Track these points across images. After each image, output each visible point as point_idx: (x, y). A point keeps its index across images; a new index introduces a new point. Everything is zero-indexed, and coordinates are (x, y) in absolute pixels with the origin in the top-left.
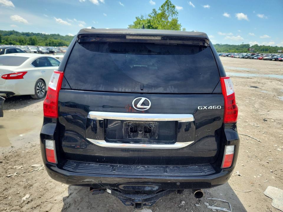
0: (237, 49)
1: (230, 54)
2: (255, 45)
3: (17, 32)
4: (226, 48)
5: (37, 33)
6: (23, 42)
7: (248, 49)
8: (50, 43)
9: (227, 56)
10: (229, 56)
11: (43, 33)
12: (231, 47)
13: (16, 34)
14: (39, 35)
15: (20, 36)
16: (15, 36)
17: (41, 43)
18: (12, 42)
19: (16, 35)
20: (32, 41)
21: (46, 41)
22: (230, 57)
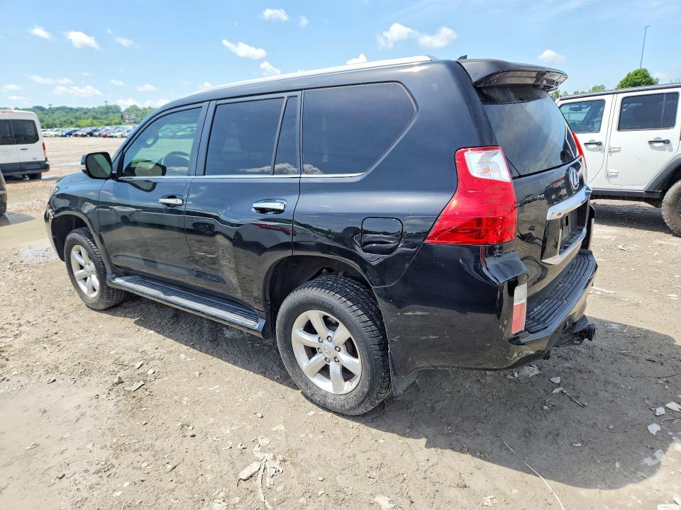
0: (95, 118)
1: (95, 131)
2: (132, 107)
4: (63, 116)
7: (122, 117)
9: (91, 134)
10: (96, 133)
12: (78, 113)
22: (100, 135)
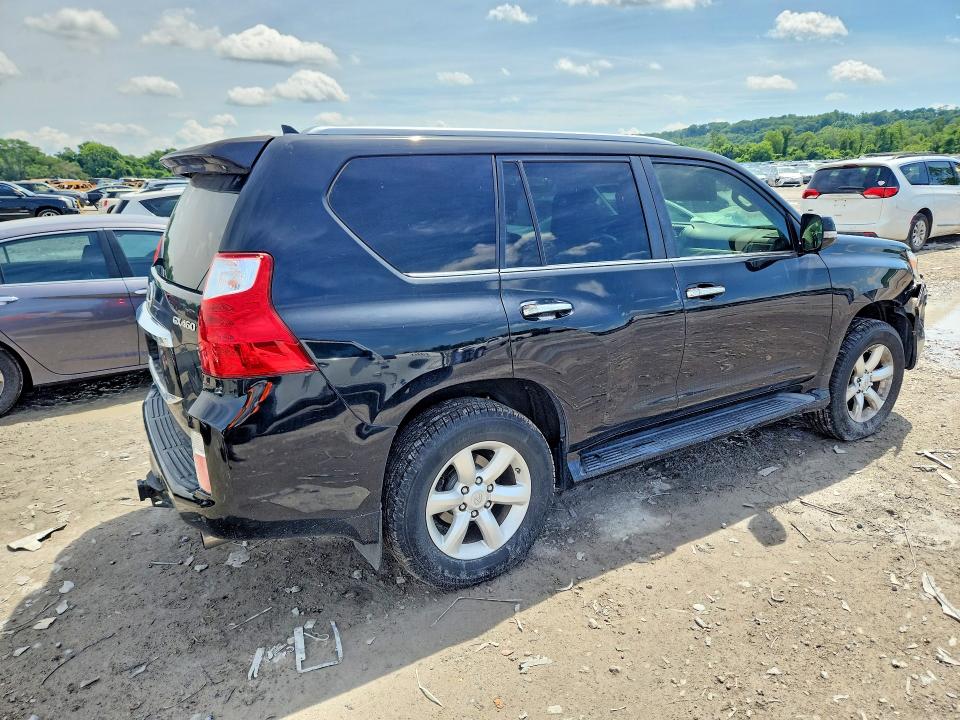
3: (844, 117)
5: (912, 109)
6: (851, 149)
8: (950, 142)
11: (936, 106)
13: (840, 122)
14: (918, 117)
15: (851, 127)
16: (836, 129)
17: (916, 143)
18: (818, 150)
19: (841, 126)
20: (884, 139)
21: (938, 135)
